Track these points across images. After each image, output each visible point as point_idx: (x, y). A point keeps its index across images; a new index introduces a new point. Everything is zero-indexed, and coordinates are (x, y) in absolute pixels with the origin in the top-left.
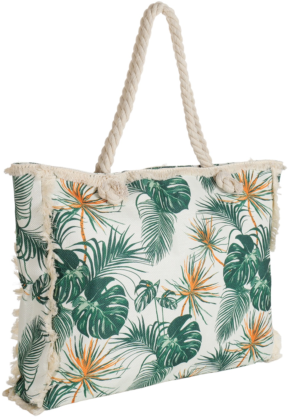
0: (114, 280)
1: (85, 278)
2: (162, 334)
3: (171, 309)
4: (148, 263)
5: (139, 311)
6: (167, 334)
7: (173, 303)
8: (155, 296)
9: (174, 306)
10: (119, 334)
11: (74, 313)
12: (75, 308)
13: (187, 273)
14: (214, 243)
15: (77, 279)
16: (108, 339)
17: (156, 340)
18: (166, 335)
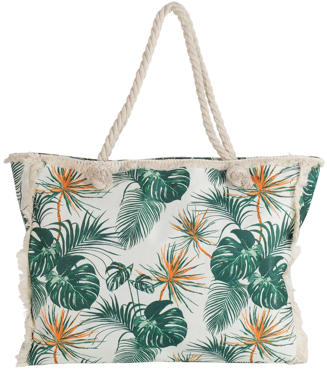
0: (85, 259)
1: (57, 255)
2: (138, 314)
3: (148, 292)
4: (121, 247)
5: (111, 289)
6: (144, 316)
7: (149, 287)
8: (128, 279)
9: (150, 290)
10: (91, 308)
11: (48, 285)
12: (48, 281)
13: (165, 260)
14: (201, 235)
15: (51, 256)
16: (79, 311)
17: (132, 320)
18: (142, 316)
